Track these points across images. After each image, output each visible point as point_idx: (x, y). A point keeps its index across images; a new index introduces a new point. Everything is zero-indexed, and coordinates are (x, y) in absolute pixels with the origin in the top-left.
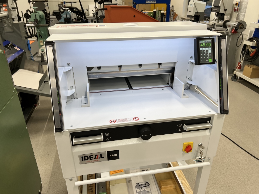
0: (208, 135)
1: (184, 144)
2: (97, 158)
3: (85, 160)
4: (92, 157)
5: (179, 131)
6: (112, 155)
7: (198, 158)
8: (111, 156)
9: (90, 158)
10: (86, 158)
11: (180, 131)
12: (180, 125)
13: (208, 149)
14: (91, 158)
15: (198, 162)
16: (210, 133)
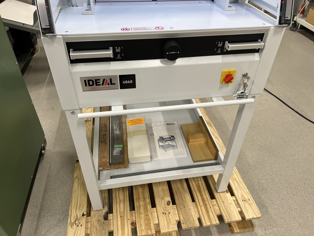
0: (257, 61)
1: (224, 71)
2: (106, 84)
3: (89, 85)
4: (99, 82)
5: (217, 52)
6: (126, 82)
7: (240, 92)
8: (124, 82)
9: (96, 83)
10: (91, 83)
11: (220, 52)
12: (220, 43)
13: (254, 81)
14: (98, 84)
15: (239, 98)
16: (260, 57)
